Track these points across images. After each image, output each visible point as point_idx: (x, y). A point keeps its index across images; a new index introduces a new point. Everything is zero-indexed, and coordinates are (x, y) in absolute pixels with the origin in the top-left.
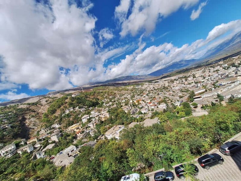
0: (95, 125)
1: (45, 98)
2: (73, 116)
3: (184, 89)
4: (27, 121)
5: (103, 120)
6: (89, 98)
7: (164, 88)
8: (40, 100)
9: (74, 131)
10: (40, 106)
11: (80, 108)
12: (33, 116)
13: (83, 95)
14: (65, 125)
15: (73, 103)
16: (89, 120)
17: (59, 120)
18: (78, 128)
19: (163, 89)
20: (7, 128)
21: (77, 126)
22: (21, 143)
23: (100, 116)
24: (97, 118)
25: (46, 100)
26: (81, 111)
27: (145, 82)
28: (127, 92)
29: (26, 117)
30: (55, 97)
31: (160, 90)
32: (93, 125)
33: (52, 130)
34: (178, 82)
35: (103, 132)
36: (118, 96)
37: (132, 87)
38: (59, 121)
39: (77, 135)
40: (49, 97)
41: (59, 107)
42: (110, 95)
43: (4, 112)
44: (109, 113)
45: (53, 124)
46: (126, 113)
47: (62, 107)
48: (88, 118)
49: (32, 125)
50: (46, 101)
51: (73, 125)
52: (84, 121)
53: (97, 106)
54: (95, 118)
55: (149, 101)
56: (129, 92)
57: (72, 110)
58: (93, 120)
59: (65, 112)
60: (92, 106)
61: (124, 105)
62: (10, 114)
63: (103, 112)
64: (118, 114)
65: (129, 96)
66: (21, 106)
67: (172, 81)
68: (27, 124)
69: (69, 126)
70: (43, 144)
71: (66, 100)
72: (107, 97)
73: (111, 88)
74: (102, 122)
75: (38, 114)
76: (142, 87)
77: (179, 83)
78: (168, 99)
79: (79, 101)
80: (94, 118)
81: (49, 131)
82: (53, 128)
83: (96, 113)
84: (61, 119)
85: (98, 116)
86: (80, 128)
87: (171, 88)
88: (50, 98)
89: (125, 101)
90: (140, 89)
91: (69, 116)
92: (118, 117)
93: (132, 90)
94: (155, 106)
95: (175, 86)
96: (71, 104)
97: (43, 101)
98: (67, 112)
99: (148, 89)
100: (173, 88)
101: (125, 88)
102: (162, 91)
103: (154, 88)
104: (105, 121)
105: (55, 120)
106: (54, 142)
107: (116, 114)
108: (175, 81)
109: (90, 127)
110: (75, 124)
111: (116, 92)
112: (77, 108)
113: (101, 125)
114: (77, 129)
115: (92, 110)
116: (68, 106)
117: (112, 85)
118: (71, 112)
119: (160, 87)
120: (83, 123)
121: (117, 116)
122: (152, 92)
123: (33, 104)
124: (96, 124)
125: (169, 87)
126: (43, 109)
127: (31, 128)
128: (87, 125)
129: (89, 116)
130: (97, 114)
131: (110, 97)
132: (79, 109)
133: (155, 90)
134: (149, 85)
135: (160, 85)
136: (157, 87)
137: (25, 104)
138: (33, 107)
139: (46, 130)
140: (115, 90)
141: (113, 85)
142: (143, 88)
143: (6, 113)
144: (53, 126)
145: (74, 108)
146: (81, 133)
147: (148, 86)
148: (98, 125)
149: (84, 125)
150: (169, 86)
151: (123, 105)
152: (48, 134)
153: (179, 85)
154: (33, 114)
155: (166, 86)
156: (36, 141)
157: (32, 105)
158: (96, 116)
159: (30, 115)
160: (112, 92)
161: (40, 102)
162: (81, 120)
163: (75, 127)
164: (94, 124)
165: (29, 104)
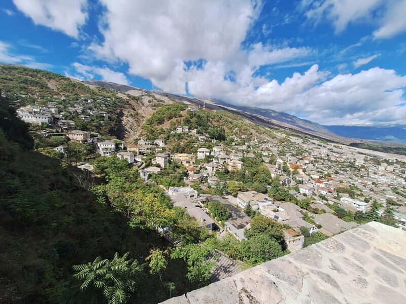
0: (215, 170)
1: (149, 96)
2: (186, 141)
3: (403, 189)
4: (124, 117)
5: (230, 169)
6: (211, 122)
7: (352, 165)
8: (143, 96)
9: (182, 163)
10: (140, 104)
11: (198, 132)
12: (131, 115)
13: (203, 115)
14: (172, 148)
15: (190, 120)
16: (209, 159)
17: (165, 136)
18: (189, 162)
19: (348, 166)
20: (104, 117)
21: (187, 158)
22: (121, 146)
23: (227, 160)
24: (221, 162)
25: (149, 99)
26: (200, 139)
27: (311, 137)
28: (271, 139)
29: (124, 112)
30: (162, 101)
31: (340, 166)
32: (213, 170)
33: (154, 146)
34: (390, 168)
35: (233, 190)
36: (256, 140)
37: (284, 135)
38: (165, 138)
39: (189, 172)
40: (153, 97)
41: (170, 118)
42: (243, 133)
43: (101, 94)
44: (243, 163)
45: (157, 139)
46: (270, 178)
47: (174, 120)
48: (208, 154)
49: (129, 126)
50: (150, 102)
51: (182, 154)
52: (201, 156)
53: (223, 142)
54: (218, 160)
55: (318, 177)
56: (275, 141)
57: (186, 130)
58: (214, 161)
59: (175, 129)
60: (216, 139)
61: (268, 161)
62: (108, 99)
63: (233, 157)
64: (257, 172)
65: (276, 149)
66: (120, 95)
67: (377, 162)
68: (123, 123)
69: (177, 152)
70: (146, 162)
71: (181, 112)
72: (237, 133)
73: (247, 121)
74: (227, 172)
75: (137, 114)
76: (303, 143)
77: (391, 172)
78: (359, 193)
79: (199, 122)
80: (217, 158)
81: (150, 146)
82: (156, 145)
83: (221, 153)
84: (169, 137)
85: (224, 159)
86: (192, 163)
87: (366, 173)
88: (155, 99)
89: (267, 154)
90: (297, 146)
91: (180, 136)
92: (255, 177)
93: (282, 141)
94: (329, 192)
95: (381, 173)
96: (187, 122)
97: (146, 100)
98: (179, 131)
99: (316, 153)
100: (372, 175)
101: (271, 132)
102: (346, 171)
103: (328, 155)
104: (233, 173)
105: (160, 133)
106: (158, 166)
107: (254, 170)
108: (385, 164)
109: (206, 169)
110: (186, 154)
111: (253, 131)
112: (195, 131)
113: (224, 175)
114: (187, 162)
115: (216, 145)
116: (182, 122)
117: (249, 118)
118: (184, 133)
119: (343, 160)
120: (197, 157)
121: (254, 174)
122: (322, 161)
123: (134, 98)
124: (217, 170)
125: (363, 170)
126: (143, 110)
127: (126, 130)
128: (203, 165)
129: (210, 152)
130: (222, 155)
131: (243, 137)
132: (197, 135)
133: (329, 160)
134: (319, 147)
135: (344, 157)
136: (336, 157)
137: (125, 94)
138: (133, 102)
139: (147, 143)
140: (253, 128)
141: (251, 118)
142: (305, 146)
143: (104, 97)
144: (156, 141)
145: (190, 129)
146: (194, 173)
147: (317, 148)
148: (220, 173)
149: (198, 162)
150: (363, 167)
151: (266, 161)
152: (148, 149)
153: (391, 175)
154: (132, 112)
155: (357, 164)
156: (137, 152)
157: (132, 99)
158: (221, 159)
159: (128, 112)
160: (247, 130)
161: (142, 99)
162: (196, 152)
163: (185, 158)
164: (215, 168)
165: (129, 96)
